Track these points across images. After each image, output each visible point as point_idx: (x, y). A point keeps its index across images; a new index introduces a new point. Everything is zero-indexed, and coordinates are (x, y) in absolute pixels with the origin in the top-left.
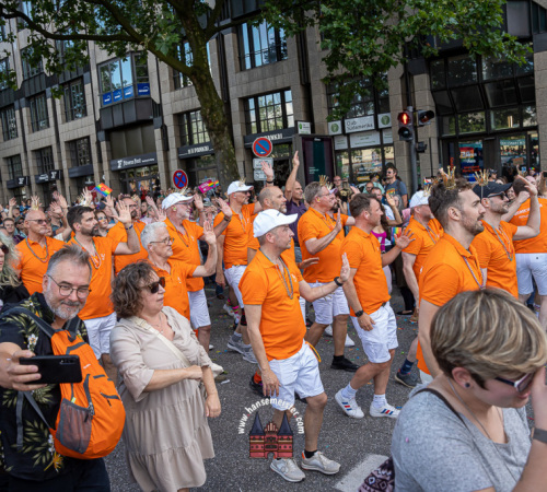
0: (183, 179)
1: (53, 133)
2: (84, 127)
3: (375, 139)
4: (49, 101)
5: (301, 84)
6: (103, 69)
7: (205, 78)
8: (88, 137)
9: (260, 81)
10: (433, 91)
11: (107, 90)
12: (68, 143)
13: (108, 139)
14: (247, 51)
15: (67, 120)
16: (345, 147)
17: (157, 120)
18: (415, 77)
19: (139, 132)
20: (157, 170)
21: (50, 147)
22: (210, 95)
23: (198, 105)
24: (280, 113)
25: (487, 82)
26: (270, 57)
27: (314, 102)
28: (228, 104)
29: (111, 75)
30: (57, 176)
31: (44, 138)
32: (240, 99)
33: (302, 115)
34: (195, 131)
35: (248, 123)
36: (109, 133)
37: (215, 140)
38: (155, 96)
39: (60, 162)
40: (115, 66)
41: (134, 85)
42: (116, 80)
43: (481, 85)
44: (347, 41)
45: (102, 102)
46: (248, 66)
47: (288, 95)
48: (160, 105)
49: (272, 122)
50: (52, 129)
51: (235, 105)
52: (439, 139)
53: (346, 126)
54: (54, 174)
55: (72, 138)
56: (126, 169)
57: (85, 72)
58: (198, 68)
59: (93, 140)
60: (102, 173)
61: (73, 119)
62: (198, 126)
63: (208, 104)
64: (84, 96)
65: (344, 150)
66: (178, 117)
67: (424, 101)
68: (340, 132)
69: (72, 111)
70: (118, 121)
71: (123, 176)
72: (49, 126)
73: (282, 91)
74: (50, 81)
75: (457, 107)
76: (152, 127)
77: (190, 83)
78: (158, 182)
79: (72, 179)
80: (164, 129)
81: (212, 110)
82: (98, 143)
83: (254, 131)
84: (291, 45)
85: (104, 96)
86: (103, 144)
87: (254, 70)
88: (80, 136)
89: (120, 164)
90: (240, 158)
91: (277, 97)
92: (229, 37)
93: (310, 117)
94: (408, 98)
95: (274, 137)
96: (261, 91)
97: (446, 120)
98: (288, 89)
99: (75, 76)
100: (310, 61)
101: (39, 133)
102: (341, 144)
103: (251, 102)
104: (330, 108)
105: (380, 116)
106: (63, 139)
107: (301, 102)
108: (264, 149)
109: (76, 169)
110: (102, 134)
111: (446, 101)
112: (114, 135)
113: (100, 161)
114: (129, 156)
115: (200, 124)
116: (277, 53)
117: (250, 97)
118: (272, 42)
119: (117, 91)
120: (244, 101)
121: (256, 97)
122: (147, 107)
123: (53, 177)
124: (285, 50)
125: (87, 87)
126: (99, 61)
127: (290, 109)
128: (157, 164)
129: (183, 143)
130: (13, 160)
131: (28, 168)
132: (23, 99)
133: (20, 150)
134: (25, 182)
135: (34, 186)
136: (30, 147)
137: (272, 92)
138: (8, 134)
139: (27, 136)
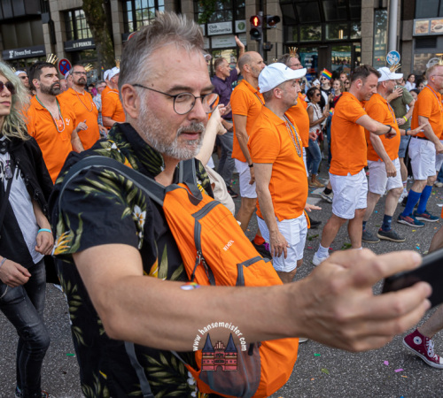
3: (231, 41)
10: (281, 4)
16: (208, 47)
17: (45, 16)
23: (81, 4)
25: (324, 0)
34: (79, 28)
35: (125, 23)
37: (96, 35)
43: (320, 1)
49: (146, 23)
51: (115, 6)
53: (209, 29)
62: (82, 23)
66: (64, 13)
67: (274, 11)
75: (300, 18)
76: (40, 22)
80: (51, 24)
83: (131, 29)
91: (151, 1)
94: (261, 7)
97: (291, 29)
103: (129, 4)
104: (196, 13)
105: (237, 23)
107: (172, 6)
111: (291, 13)
114: (20, 48)
115: (84, 21)
120: (122, 2)
127: (161, 10)
128: (45, 56)
129: (68, 37)
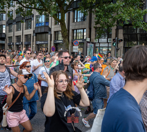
0: (54, 49)
2: (30, 32)
3: (106, 45)
4: (22, 23)
5: (89, 28)
6: (37, 17)
7: (63, 23)
8: (31, 34)
9: (78, 26)
10: (124, 34)
11: (38, 23)
12: (25, 35)
13: (36, 35)
14: (76, 17)
16: (98, 46)
17: (49, 32)
18: (119, 30)
19: (44, 34)
20: (48, 45)
21: (21, 36)
22: (64, 28)
23: (61, 30)
24: (82, 35)
26: (82, 20)
27: (92, 33)
28: (69, 31)
29: (39, 19)
30: (21, 44)
31: (19, 33)
32: (72, 30)
33: (88, 36)
34: (59, 36)
35: (73, 36)
36: (36, 34)
37: (64, 40)
38: (50, 26)
39: (23, 40)
40: (40, 17)
41: (45, 22)
42: (40, 20)
43: (137, 34)
44: (102, 18)
45: (36, 26)
46: (75, 21)
47: (85, 30)
48: (51, 28)
49: (80, 37)
50: (22, 31)
51: (71, 31)
52: (123, 47)
53: (99, 40)
54: (20, 43)
55: (26, 34)
56: (40, 44)
57: (32, 17)
58: (62, 20)
60: (33, 44)
61: (27, 29)
62: (60, 35)
63: (63, 30)
64: (31, 23)
65: (98, 47)
66: (55, 32)
67: (121, 36)
68: (97, 42)
69: (27, 27)
70: (39, 31)
71: (39, 46)
73: (83, 29)
74: (23, 19)
75: (130, 39)
76: (48, 34)
77: (59, 24)
78: (47, 49)
79: (25, 45)
80: (51, 35)
81: (64, 32)
82: (33, 36)
83: (75, 39)
84: (87, 17)
85: (36, 24)
86: (35, 37)
87: (77, 23)
88: (29, 34)
89: (38, 42)
90: (70, 45)
91: (82, 30)
92: (71, 13)
93: (90, 37)
94: (117, 35)
95: (80, 41)
96: (78, 28)
97: (126, 42)
98: (85, 29)
99: (29, 18)
100: (92, 22)
101: (18, 32)
102: (97, 45)
103: (75, 31)
104: (96, 35)
105: (109, 39)
107: (88, 32)
108: (76, 44)
109: (26, 42)
110: (34, 34)
111: (127, 37)
112: (38, 35)
113: (33, 41)
114: (41, 41)
115: (61, 35)
116: (83, 19)
118: (83, 16)
119: (40, 23)
120: (73, 30)
121: (76, 30)
122: (47, 28)
123: (20, 44)
124: (86, 18)
125: (32, 21)
126: (36, 15)
127: (85, 34)
128: (48, 44)
129: (56, 39)
130: (10, 38)
131: (14, 40)
132: (15, 22)
133: (12, 35)
134: (12, 44)
135: (15, 46)
136: (15, 35)
137: (81, 29)
138: (10, 31)
139: (15, 32)
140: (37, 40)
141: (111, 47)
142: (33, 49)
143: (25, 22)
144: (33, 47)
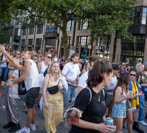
1: (34, 36)
2: (41, 36)
3: (106, 52)
4: (35, 28)
8: (41, 39)
9: (82, 33)
10: (121, 43)
12: (37, 39)
13: (46, 40)
14: (81, 26)
15: (37, 34)
17: (58, 38)
18: (118, 39)
19: (53, 40)
21: (32, 39)
22: (65, 34)
24: (85, 42)
25: (134, 43)
28: (74, 37)
30: (32, 46)
31: (31, 37)
32: (77, 36)
38: (58, 32)
39: (34, 43)
41: (54, 28)
47: (88, 37)
48: (59, 34)
49: (83, 44)
50: (34, 35)
51: (76, 38)
52: (121, 55)
56: (49, 48)
57: (44, 23)
58: (64, 28)
59: (42, 39)
60: (42, 48)
61: (39, 34)
63: (64, 36)
64: (42, 29)
65: (98, 54)
67: (119, 45)
68: (98, 49)
70: (49, 36)
71: (47, 49)
72: (33, 34)
73: (87, 37)
74: (36, 24)
76: (56, 39)
79: (35, 48)
80: (59, 40)
81: (65, 38)
82: (43, 41)
83: (79, 45)
85: (47, 30)
86: (44, 41)
87: (82, 30)
88: (39, 38)
89: (47, 46)
96: (82, 36)
98: (88, 36)
99: (41, 24)
101: (30, 35)
102: (98, 52)
106: (36, 38)
109: (37, 46)
110: (45, 39)
112: (47, 39)
113: (43, 45)
114: (49, 45)
117: (80, 36)
119: (50, 29)
121: (81, 37)
122: (56, 34)
123: (31, 46)
125: (44, 27)
128: (55, 48)
129: (62, 44)
130: (24, 40)
131: (26, 43)
132: (29, 27)
133: (25, 38)
134: (25, 46)
135: (27, 48)
136: (28, 38)
137: (85, 36)
138: (24, 34)
139: (28, 36)
140: (46, 44)
141: (109, 54)
142: (42, 52)
143: (38, 27)
144: (42, 50)
